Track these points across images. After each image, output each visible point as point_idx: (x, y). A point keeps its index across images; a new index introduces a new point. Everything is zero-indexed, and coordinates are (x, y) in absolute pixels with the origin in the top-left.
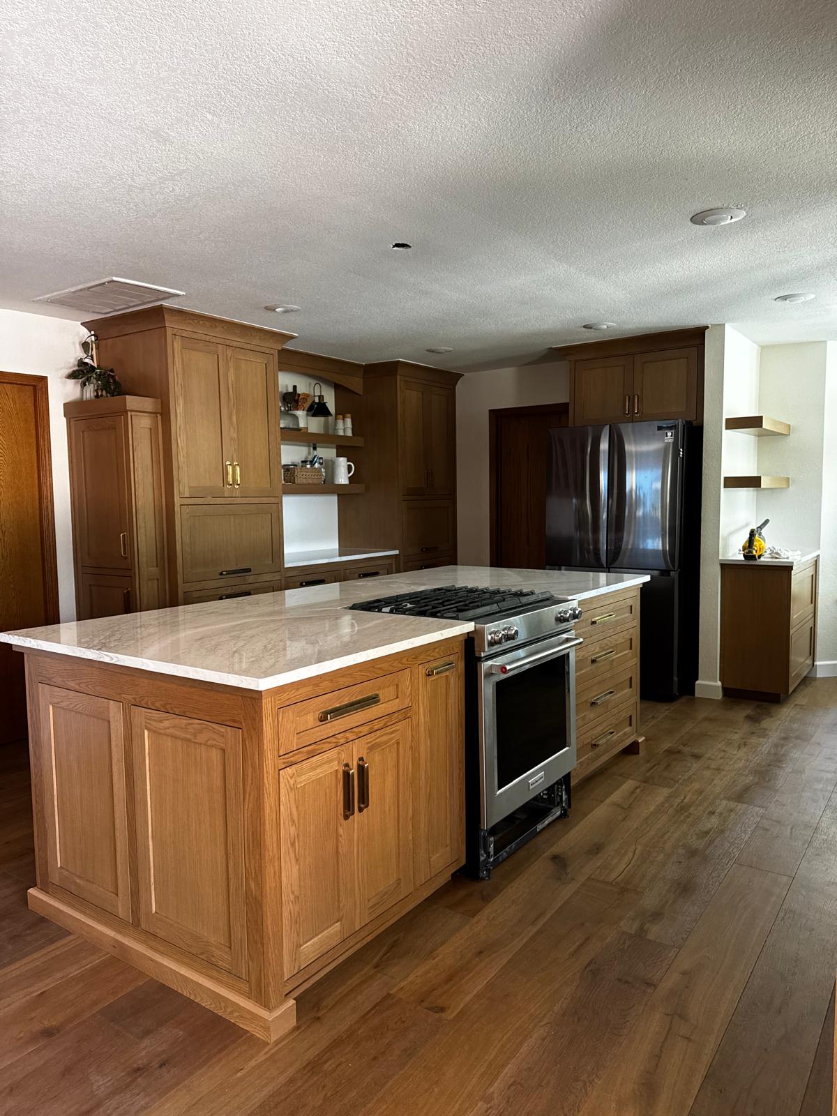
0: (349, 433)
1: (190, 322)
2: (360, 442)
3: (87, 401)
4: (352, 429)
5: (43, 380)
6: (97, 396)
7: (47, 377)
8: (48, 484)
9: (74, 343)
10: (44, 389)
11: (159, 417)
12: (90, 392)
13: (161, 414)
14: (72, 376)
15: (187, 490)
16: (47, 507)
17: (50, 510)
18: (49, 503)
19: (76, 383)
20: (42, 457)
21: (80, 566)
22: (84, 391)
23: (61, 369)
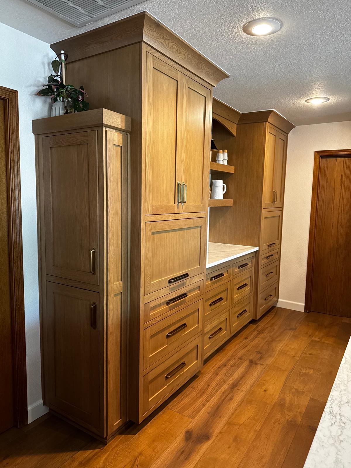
0: (226, 163)
1: (163, 41)
2: (232, 170)
3: (56, 117)
4: (228, 160)
5: (14, 94)
6: (66, 113)
7: (18, 91)
8: (17, 198)
9: (43, 64)
10: (14, 103)
11: (129, 135)
12: (58, 110)
13: (131, 133)
14: (42, 93)
15: (150, 208)
16: (15, 220)
17: (18, 223)
18: (17, 216)
19: (45, 102)
20: (11, 170)
21: (44, 273)
22: (53, 108)
23: (31, 86)
